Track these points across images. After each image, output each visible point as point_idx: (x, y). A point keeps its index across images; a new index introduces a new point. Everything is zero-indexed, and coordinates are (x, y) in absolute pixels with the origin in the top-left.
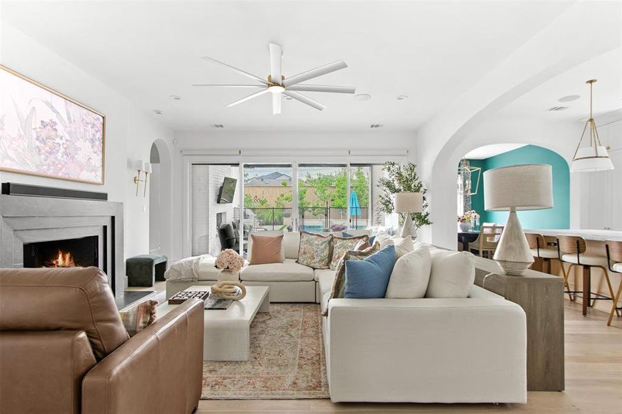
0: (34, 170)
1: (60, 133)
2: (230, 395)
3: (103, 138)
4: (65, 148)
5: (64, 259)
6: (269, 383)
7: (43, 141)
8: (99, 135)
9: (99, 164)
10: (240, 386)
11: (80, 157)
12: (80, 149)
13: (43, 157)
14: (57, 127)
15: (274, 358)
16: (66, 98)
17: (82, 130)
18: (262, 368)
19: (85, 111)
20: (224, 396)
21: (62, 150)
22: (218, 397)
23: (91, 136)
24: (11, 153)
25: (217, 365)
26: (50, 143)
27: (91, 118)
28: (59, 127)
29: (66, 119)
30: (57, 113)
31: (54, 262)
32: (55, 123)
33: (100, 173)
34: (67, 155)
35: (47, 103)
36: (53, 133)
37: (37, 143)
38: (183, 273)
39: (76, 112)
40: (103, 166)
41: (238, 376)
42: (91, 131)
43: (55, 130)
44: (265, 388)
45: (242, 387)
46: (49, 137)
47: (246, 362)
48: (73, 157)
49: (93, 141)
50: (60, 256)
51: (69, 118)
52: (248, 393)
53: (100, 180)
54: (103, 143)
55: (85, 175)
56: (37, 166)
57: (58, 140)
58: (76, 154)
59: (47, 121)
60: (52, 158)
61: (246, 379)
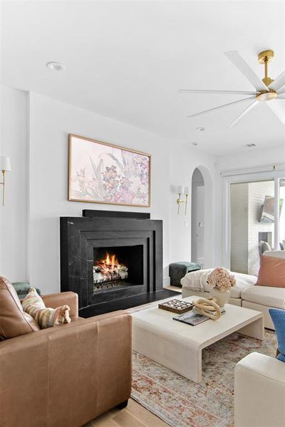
0: (102, 200)
1: (118, 173)
2: (156, 409)
3: (149, 173)
4: (122, 183)
5: (111, 260)
6: (196, 417)
7: (108, 181)
8: (146, 170)
9: (146, 192)
10: (171, 405)
11: (133, 189)
12: (132, 183)
13: (107, 191)
14: (116, 170)
15: (225, 393)
16: (123, 149)
17: (134, 169)
18: (204, 398)
19: (136, 155)
20: (151, 408)
21: (120, 184)
22: (146, 405)
23: (140, 172)
24: (90, 191)
25: (172, 375)
26: (111, 181)
27: (140, 159)
28: (118, 170)
29: (122, 163)
30: (116, 160)
31: (103, 262)
32: (115, 167)
33: (147, 199)
34: (123, 188)
35: (110, 155)
36: (114, 174)
37: (104, 182)
38: (193, 282)
39: (129, 157)
40: (149, 193)
41: (177, 395)
42: (140, 168)
43: (115, 172)
44: (188, 421)
45: (171, 407)
46: (111, 178)
47: (195, 384)
48: (127, 189)
49: (141, 175)
50: (108, 257)
51: (124, 162)
52: (172, 416)
53: (147, 204)
54: (149, 176)
55: (136, 201)
56: (104, 197)
57: (117, 179)
58: (130, 186)
59: (110, 166)
60: (113, 190)
61: (180, 402)
